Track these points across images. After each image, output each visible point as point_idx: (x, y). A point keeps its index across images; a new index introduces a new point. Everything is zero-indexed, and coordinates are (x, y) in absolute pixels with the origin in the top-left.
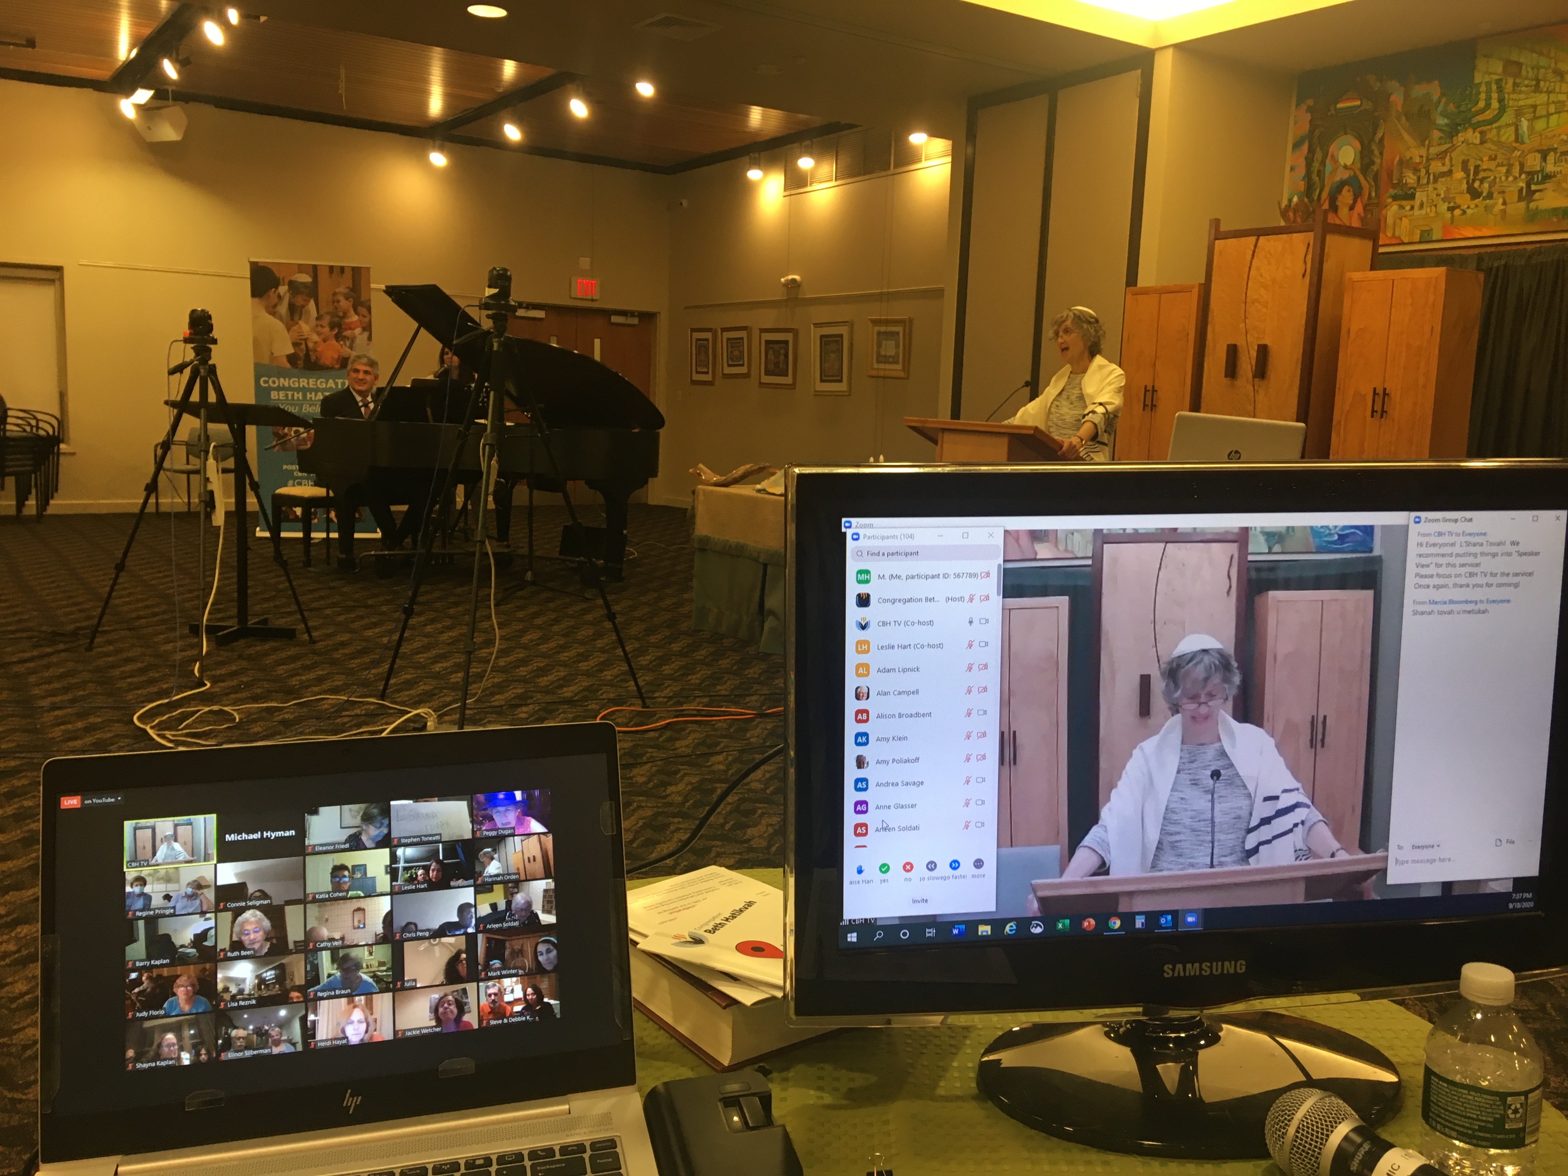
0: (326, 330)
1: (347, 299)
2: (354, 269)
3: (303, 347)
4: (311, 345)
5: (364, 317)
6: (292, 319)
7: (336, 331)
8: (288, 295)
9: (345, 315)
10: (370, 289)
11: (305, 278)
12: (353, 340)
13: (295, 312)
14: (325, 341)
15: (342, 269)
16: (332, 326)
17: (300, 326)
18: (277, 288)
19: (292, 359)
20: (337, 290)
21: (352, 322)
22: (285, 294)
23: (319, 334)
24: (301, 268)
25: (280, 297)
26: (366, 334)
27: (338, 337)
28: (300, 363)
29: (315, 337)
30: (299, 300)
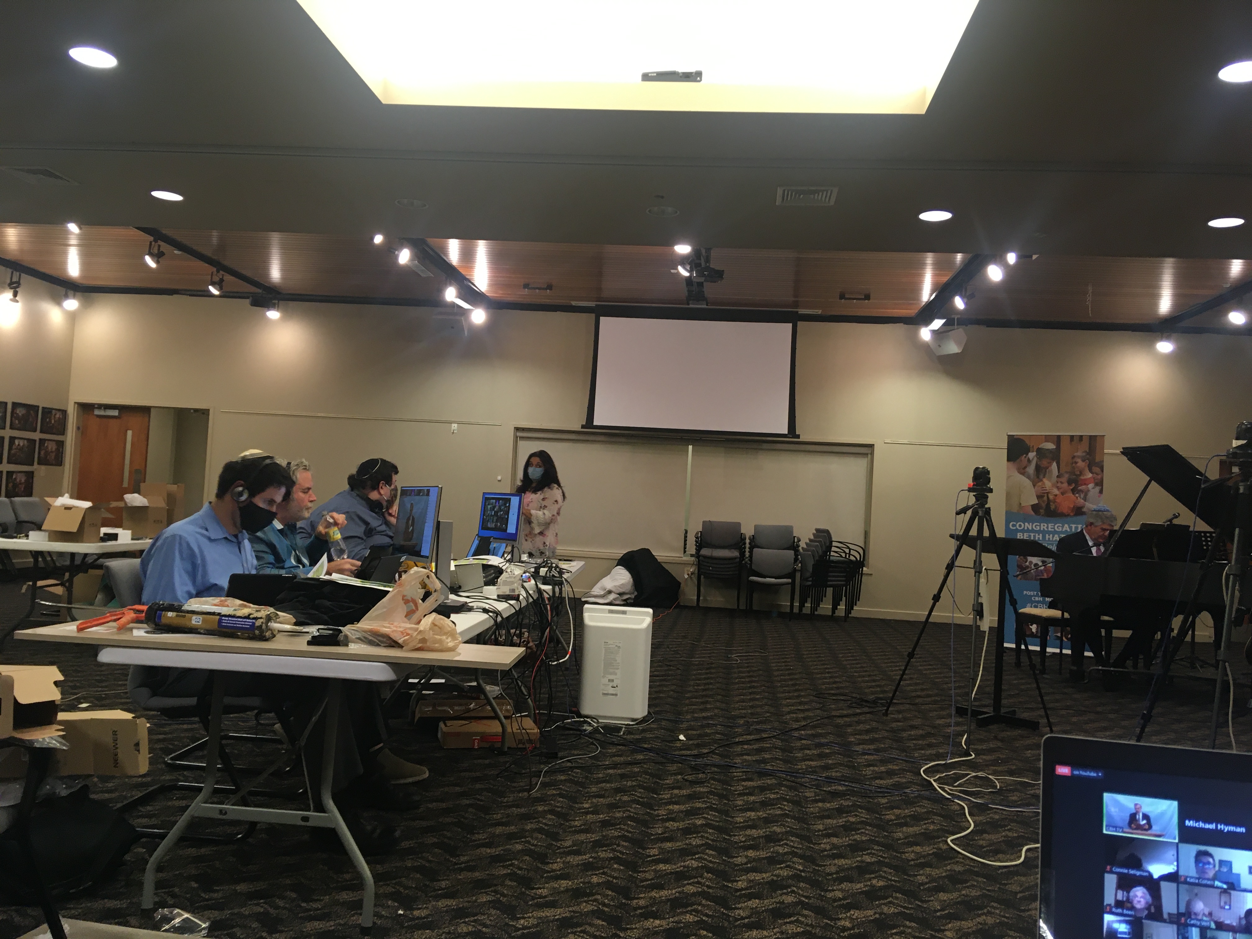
0: (1065, 485)
1: (1083, 461)
2: (1091, 437)
3: (1045, 498)
4: (1051, 497)
5: (1097, 474)
6: (1038, 477)
7: (1073, 485)
8: (1035, 459)
9: (1081, 473)
10: (1104, 454)
11: (1051, 446)
12: (1086, 493)
13: (1040, 471)
14: (1063, 494)
15: (1081, 437)
16: (1069, 482)
17: (1044, 484)
18: (1027, 454)
19: (1035, 508)
20: (1075, 454)
21: (1086, 480)
22: (1033, 459)
23: (1058, 488)
24: (1048, 438)
25: (1029, 461)
26: (1098, 489)
27: (1074, 491)
28: (1042, 511)
29: (1056, 491)
30: (1044, 463)
